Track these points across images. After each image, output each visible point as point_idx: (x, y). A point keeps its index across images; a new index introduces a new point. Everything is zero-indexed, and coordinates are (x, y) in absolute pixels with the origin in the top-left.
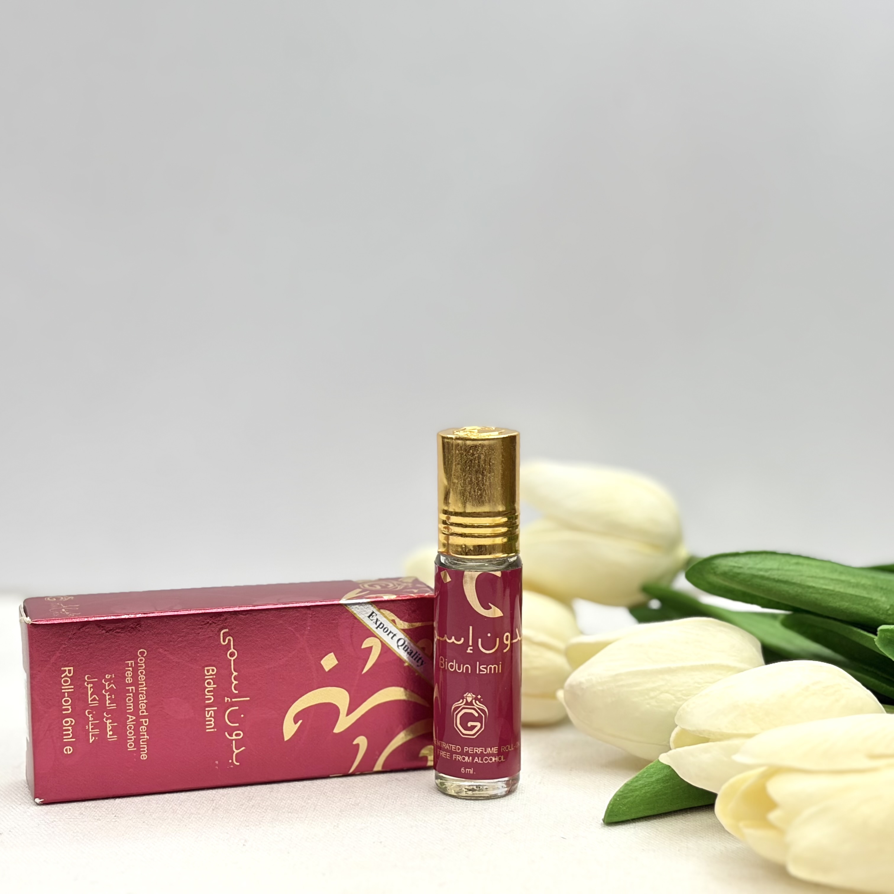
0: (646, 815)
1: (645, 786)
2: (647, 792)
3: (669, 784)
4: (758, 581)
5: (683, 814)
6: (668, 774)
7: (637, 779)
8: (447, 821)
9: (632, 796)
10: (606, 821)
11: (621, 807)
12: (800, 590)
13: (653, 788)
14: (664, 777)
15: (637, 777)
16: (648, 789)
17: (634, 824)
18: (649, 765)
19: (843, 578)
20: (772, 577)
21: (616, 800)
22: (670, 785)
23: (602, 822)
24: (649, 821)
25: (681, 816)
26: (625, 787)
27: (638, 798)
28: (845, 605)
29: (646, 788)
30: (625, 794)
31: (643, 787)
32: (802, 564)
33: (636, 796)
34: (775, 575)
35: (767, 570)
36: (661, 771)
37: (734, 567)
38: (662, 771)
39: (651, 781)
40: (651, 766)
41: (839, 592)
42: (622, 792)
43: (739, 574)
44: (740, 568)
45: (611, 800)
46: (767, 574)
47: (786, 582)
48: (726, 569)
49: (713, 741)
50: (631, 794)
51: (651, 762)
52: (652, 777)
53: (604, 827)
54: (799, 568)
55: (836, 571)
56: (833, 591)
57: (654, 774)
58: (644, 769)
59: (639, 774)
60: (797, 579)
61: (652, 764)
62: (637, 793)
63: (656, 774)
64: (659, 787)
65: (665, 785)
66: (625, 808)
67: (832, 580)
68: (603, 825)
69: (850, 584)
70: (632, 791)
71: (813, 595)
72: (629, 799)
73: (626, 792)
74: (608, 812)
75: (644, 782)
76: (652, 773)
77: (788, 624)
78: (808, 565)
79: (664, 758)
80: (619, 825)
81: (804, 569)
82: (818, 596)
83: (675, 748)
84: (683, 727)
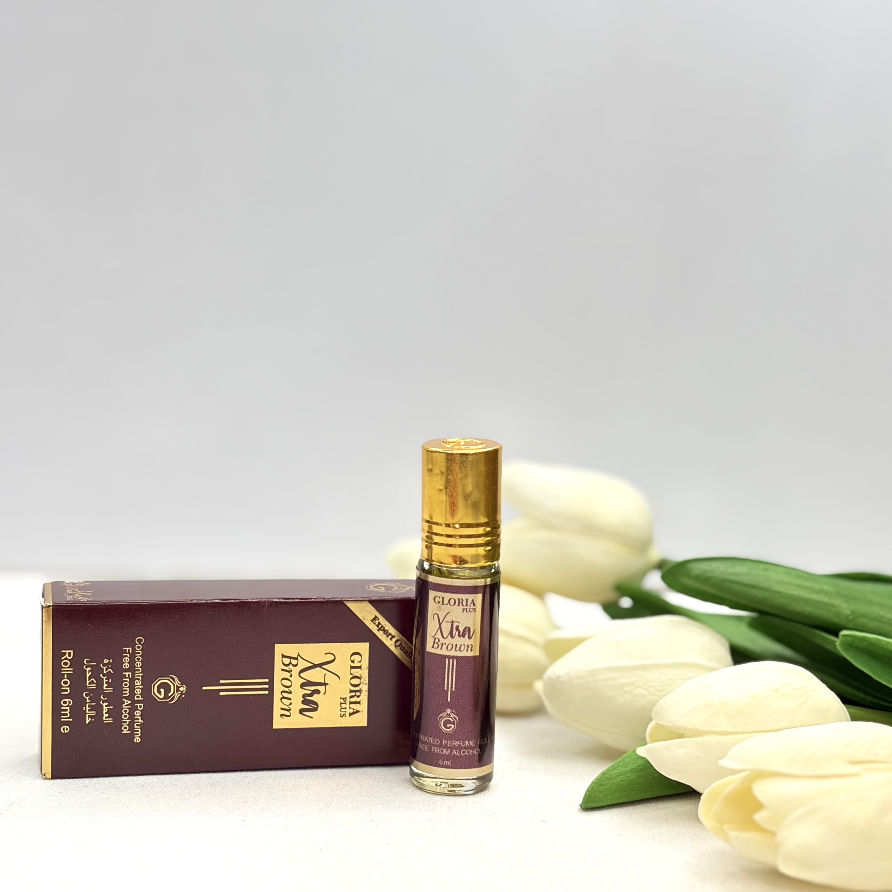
0: (621, 801)
1: (621, 775)
2: (623, 781)
3: (642, 773)
5: (655, 802)
7: (613, 768)
9: (609, 783)
10: (583, 807)
11: (598, 793)
12: (767, 595)
13: (628, 777)
14: (638, 767)
15: (613, 766)
16: (623, 777)
17: (608, 810)
18: (624, 755)
19: (807, 584)
20: (742, 581)
21: (593, 787)
22: (643, 775)
23: (579, 807)
24: (623, 808)
25: (652, 804)
26: (602, 775)
27: (613, 785)
28: (808, 610)
31: (618, 775)
32: (769, 570)
33: (612, 785)
34: (745, 579)
35: (737, 575)
37: (706, 571)
38: (636, 761)
39: (626, 771)
40: (627, 756)
41: (804, 597)
42: (599, 779)
43: (711, 577)
44: (712, 572)
45: (589, 788)
46: (737, 578)
47: (755, 587)
48: (699, 573)
50: (607, 782)
51: (626, 752)
52: (627, 766)
53: (581, 812)
54: (766, 573)
55: (801, 577)
56: (798, 596)
57: (629, 764)
58: (620, 759)
59: (615, 764)
60: (765, 584)
61: (627, 754)
62: (614, 781)
63: (630, 764)
64: (633, 776)
65: (639, 775)
66: (601, 795)
67: (798, 586)
68: (580, 810)
69: (814, 590)
70: (608, 779)
71: (779, 599)
72: (606, 787)
73: (602, 780)
74: (586, 798)
75: (619, 771)
76: (627, 763)
77: (754, 625)
78: (775, 571)
79: (641, 751)
80: (595, 810)
81: (772, 574)
82: (784, 601)
83: (652, 742)
84: (659, 722)
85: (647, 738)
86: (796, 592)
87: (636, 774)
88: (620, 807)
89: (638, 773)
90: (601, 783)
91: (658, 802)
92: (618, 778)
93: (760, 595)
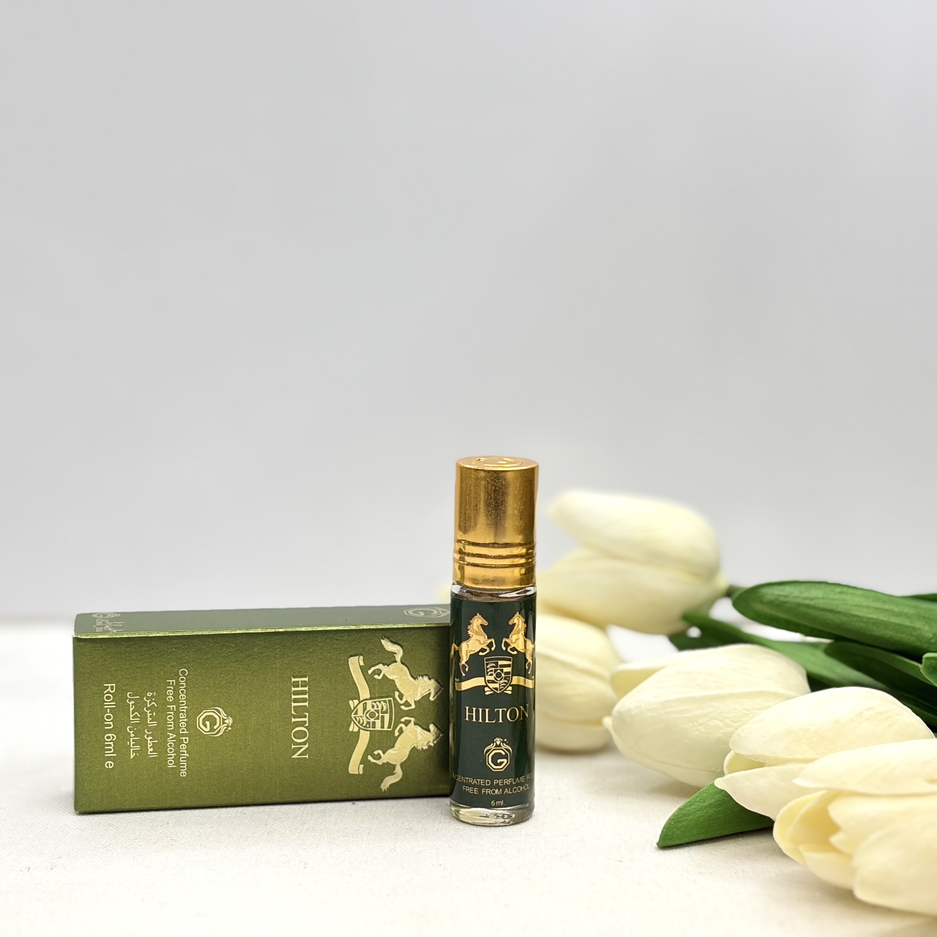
0: (700, 839)
1: (699, 811)
2: (701, 817)
3: (721, 809)
4: (804, 609)
5: (734, 838)
6: (719, 799)
7: (690, 804)
9: (686, 820)
10: (660, 845)
11: (675, 830)
12: (845, 619)
13: (706, 813)
14: (716, 802)
15: (690, 801)
16: (701, 813)
17: (687, 848)
18: (700, 791)
19: (887, 607)
20: (817, 606)
21: (670, 824)
23: (656, 845)
24: (702, 846)
25: (733, 840)
26: (679, 811)
27: (691, 822)
28: (889, 633)
29: (699, 812)
30: (679, 818)
31: (696, 811)
32: (847, 593)
33: (690, 821)
34: (821, 603)
35: (812, 599)
36: (713, 795)
37: (780, 596)
38: (715, 795)
39: (704, 806)
40: (704, 790)
41: (883, 621)
42: (676, 816)
43: (785, 603)
44: (786, 596)
45: (665, 824)
46: (812, 603)
47: (831, 611)
48: (772, 598)
49: (769, 765)
50: (685, 818)
51: (704, 787)
52: (705, 802)
53: (658, 851)
54: (843, 596)
55: (878, 600)
56: (877, 620)
58: (697, 794)
59: (692, 799)
60: (841, 608)
62: (691, 817)
63: (708, 799)
64: (711, 811)
65: (717, 810)
66: (679, 832)
67: (876, 609)
68: (657, 849)
69: (893, 613)
70: (685, 815)
71: (858, 624)
72: (683, 823)
73: (680, 816)
74: (663, 835)
75: (697, 807)
76: (705, 798)
77: (830, 652)
78: (852, 594)
79: (720, 783)
80: (673, 849)
81: (848, 598)
82: (863, 625)
83: (731, 772)
84: (738, 752)
85: (725, 769)
86: (874, 616)
88: (698, 844)
89: (717, 808)
90: (679, 819)
91: (739, 838)
92: (696, 814)
93: (836, 619)
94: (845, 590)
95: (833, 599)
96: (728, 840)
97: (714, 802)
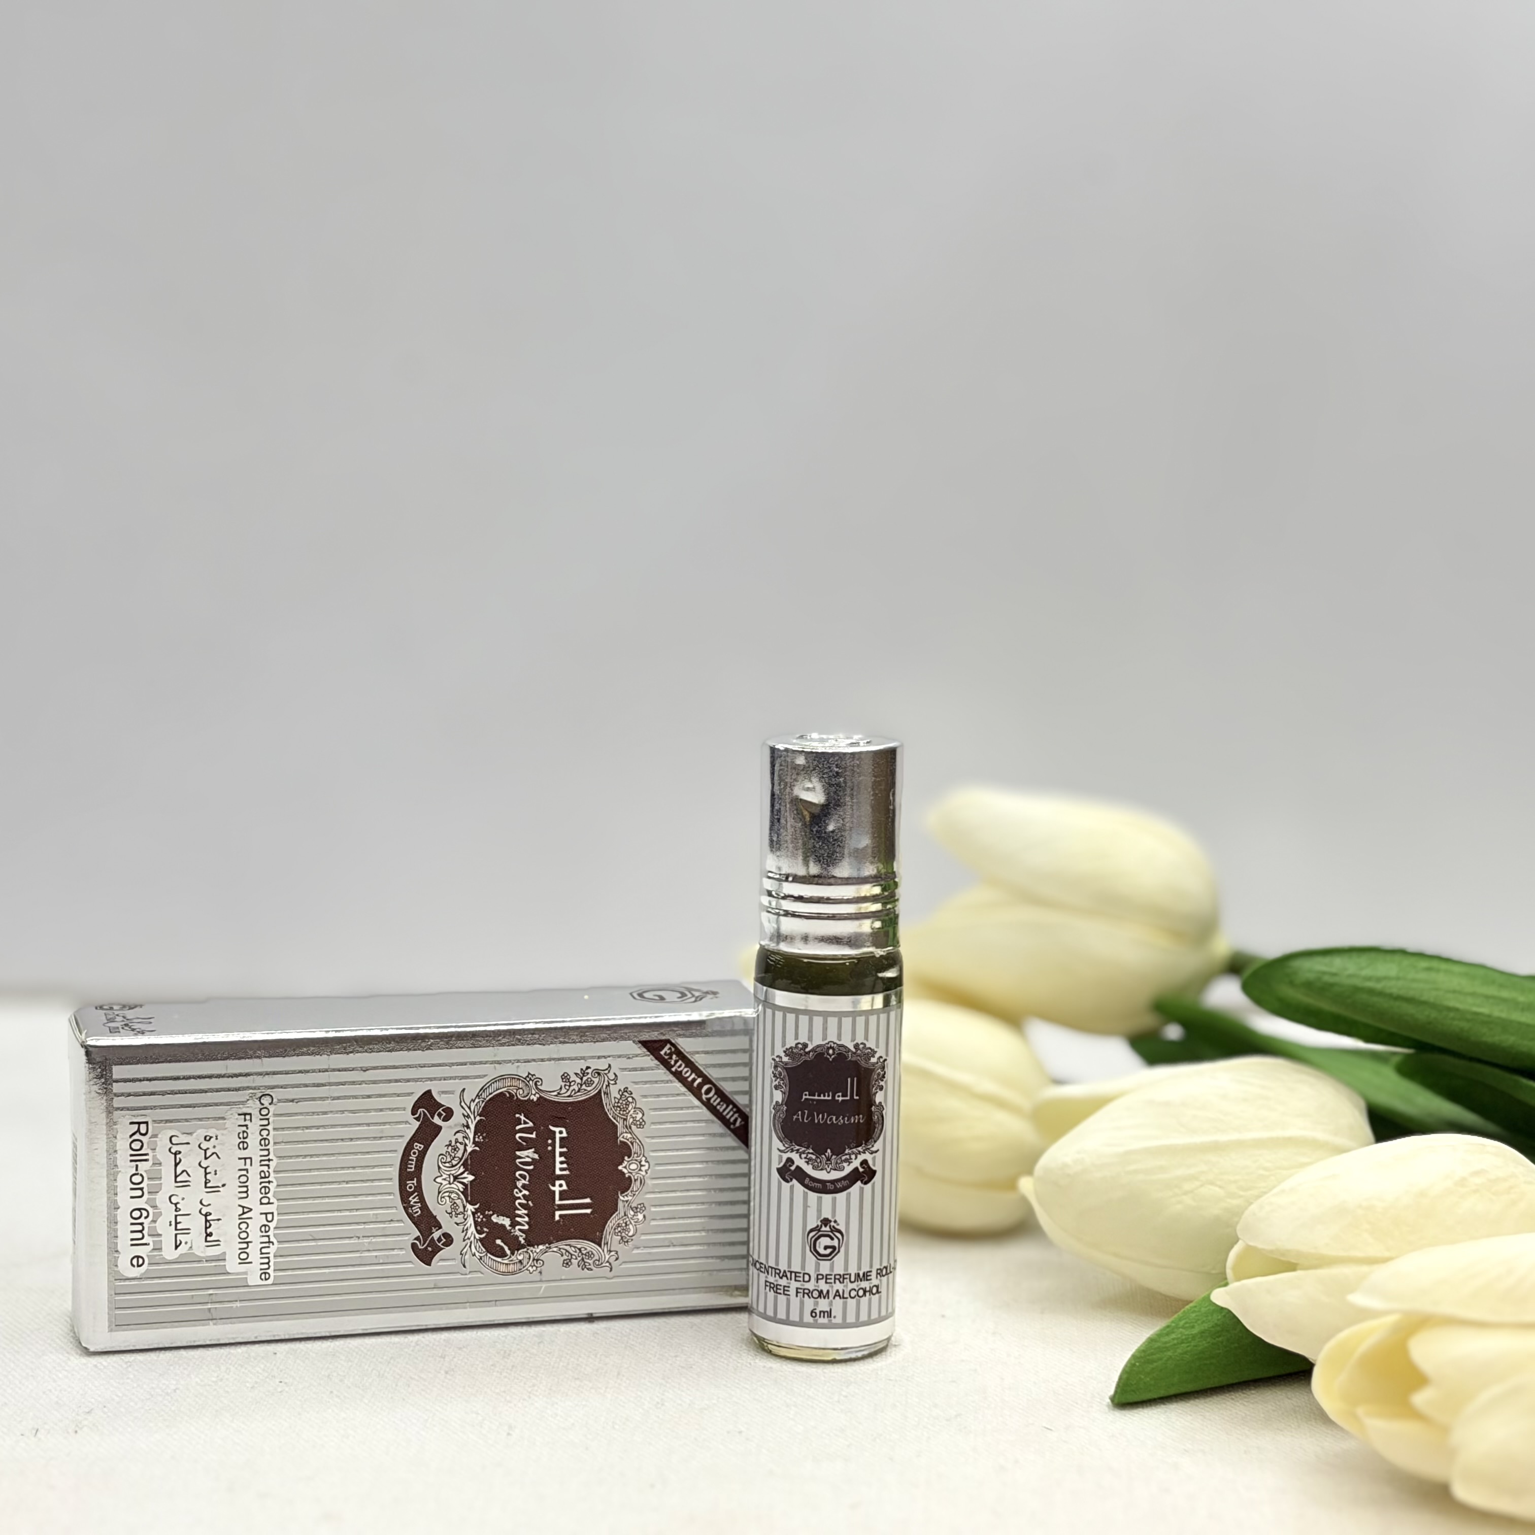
0: (1183, 1390)
1: (1182, 1343)
2: (1186, 1353)
3: (1220, 1339)
4: (1364, 997)
5: (1242, 1390)
6: (1219, 1323)
7: (1167, 1330)
8: (846, 1397)
9: (1161, 1359)
10: (1116, 1401)
11: (1142, 1377)
12: (1434, 1014)
13: (1195, 1346)
14: (1213, 1327)
15: (1168, 1327)
16: (1188, 1346)
17: (1163, 1406)
18: (1186, 1308)
19: (1505, 994)
20: (1388, 991)
21: (1134, 1365)
22: (1222, 1342)
23: (1109, 1401)
24: (1187, 1403)
25: (1241, 1394)
26: (1149, 1343)
27: (1169, 1362)
28: (1509, 1040)
29: (1183, 1345)
30: (1148, 1355)
31: (1178, 1343)
32: (1438, 971)
33: (1167, 1360)
34: (1394, 987)
35: (1379, 980)
36: (1207, 1316)
37: (1324, 973)
38: (1211, 1316)
39: (1192, 1334)
40: (1191, 1307)
41: (1499, 1018)
42: (1144, 1351)
43: (1332, 985)
44: (1334, 974)
45: (1126, 1366)
46: (1378, 986)
47: (1410, 1000)
48: (1311, 976)
49: (1305, 1268)
50: (1158, 1356)
51: (1191, 1302)
52: (1193, 1327)
53: (1113, 1410)
54: (1433, 976)
55: (1493, 982)
56: (1489, 1016)
57: (1197, 1322)
58: (1180, 1313)
59: (1173, 1322)
60: (1429, 996)
61: (1191, 1305)
62: (1169, 1353)
63: (1199, 1322)
64: (1204, 1344)
65: (1214, 1341)
66: (1148, 1379)
67: (1487, 997)
68: (1112, 1408)
69: (1515, 1005)
70: (1160, 1350)
71: (1456, 1023)
72: (1155, 1364)
73: (1151, 1352)
74: (1121, 1385)
75: (1179, 1336)
76: (1194, 1321)
77: (1407, 1070)
78: (1447, 972)
79: (1220, 1297)
80: (1138, 1407)
81: (1440, 978)
82: (1465, 1025)
83: (1238, 1279)
84: (1251, 1244)
85: (1229, 1273)
86: (1485, 1010)
87: (1209, 1340)
88: (1181, 1400)
89: (1215, 1339)
90: (1148, 1357)
91: (1250, 1390)
92: (1178, 1348)
93: (1422, 1015)
94: (1435, 964)
95: (1414, 980)
96: (1232, 1393)
97: (1209, 1328)
